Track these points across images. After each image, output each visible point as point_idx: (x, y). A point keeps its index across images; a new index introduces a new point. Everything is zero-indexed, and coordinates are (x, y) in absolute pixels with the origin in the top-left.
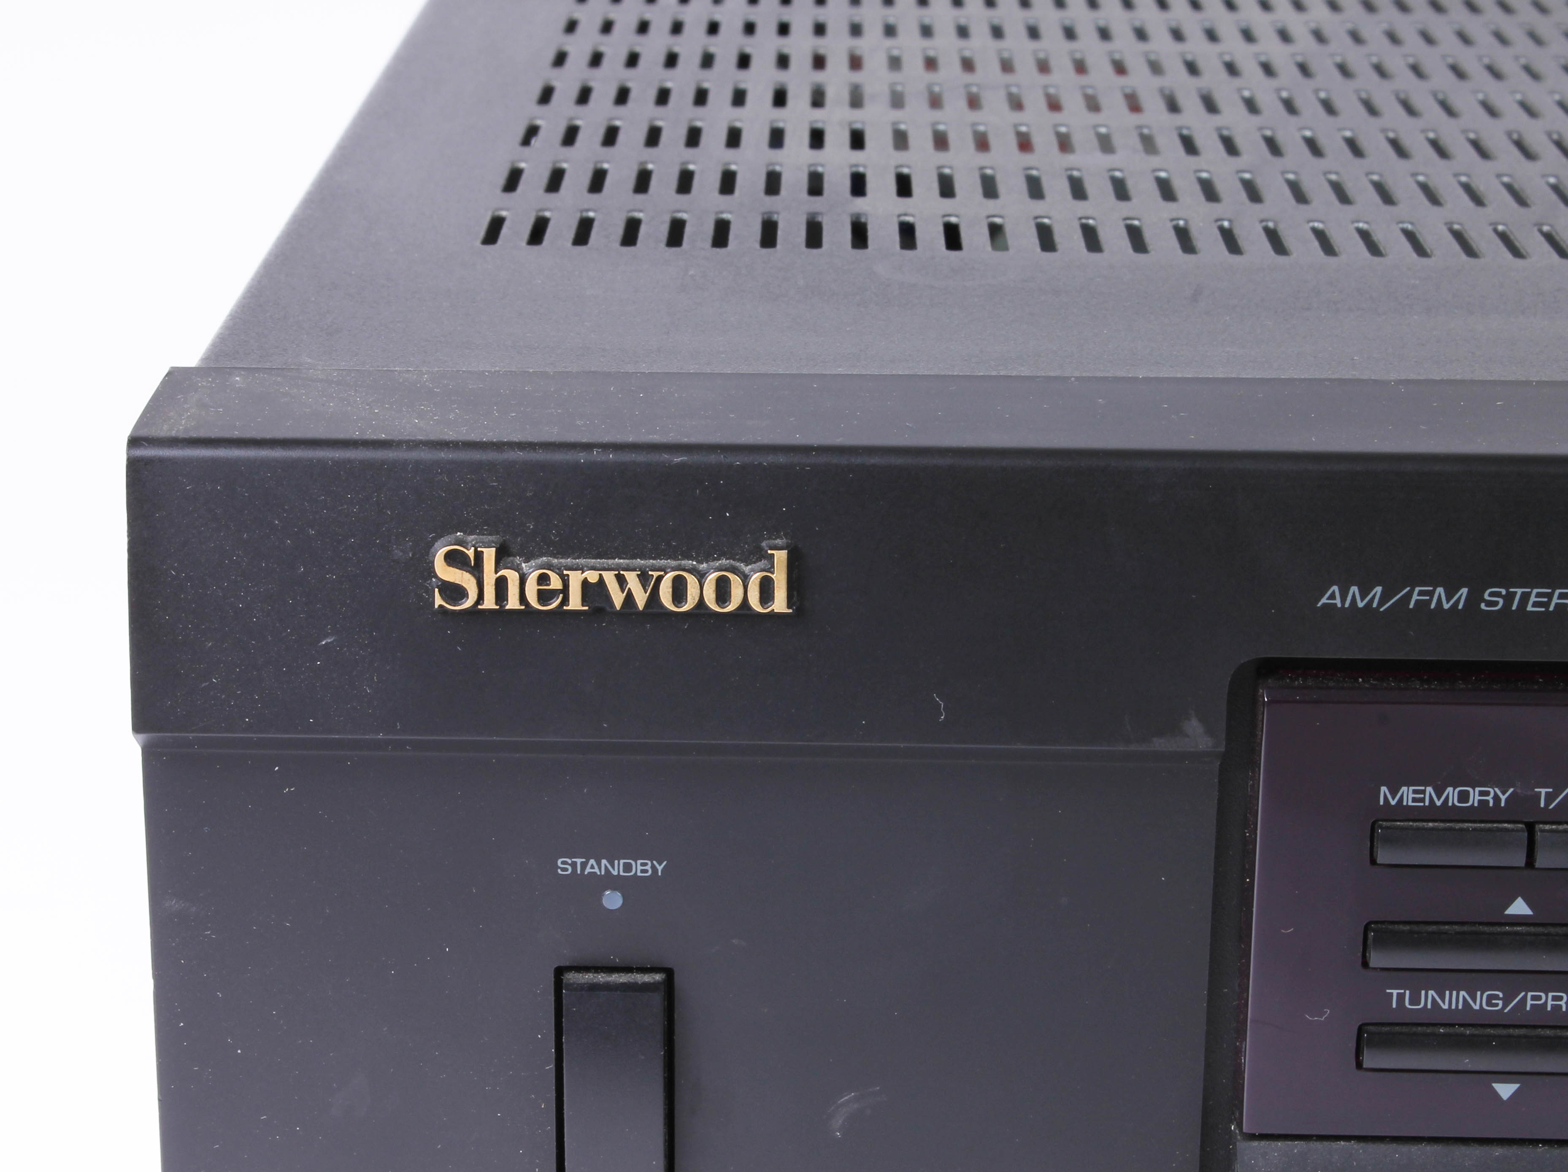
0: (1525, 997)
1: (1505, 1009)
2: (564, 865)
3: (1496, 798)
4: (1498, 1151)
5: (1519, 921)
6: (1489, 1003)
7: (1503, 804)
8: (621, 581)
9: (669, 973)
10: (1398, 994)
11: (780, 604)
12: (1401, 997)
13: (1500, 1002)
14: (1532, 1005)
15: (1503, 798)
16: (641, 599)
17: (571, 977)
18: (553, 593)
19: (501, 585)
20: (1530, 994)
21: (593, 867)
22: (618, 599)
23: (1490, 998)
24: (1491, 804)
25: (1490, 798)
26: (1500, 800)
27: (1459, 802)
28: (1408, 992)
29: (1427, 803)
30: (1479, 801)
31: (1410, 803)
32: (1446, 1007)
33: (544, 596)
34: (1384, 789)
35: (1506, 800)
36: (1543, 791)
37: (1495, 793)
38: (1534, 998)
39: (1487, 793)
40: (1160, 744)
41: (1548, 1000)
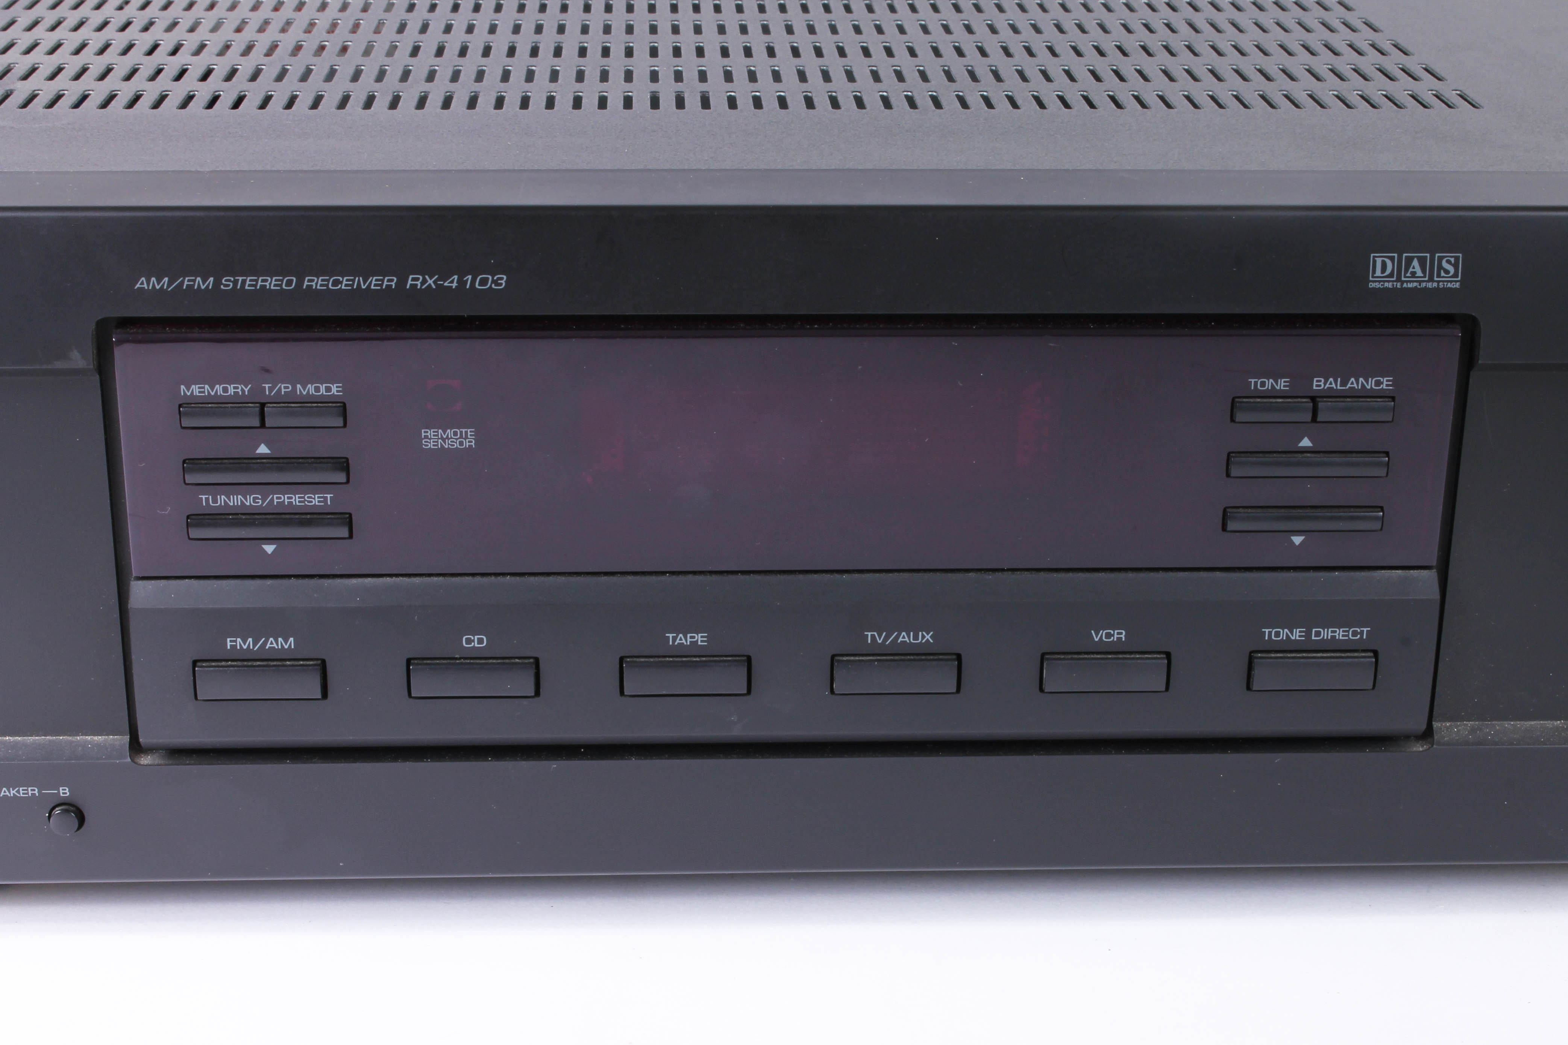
0: (273, 497)
1: (263, 504)
3: (243, 390)
4: (269, 582)
5: (263, 457)
6: (254, 502)
7: (246, 393)
10: (205, 498)
12: (207, 499)
13: (260, 501)
14: (277, 502)
15: (246, 390)
20: (275, 496)
23: (255, 499)
24: (240, 394)
25: (239, 390)
26: (245, 391)
27: (223, 393)
28: (210, 497)
29: (206, 394)
30: (234, 392)
31: (198, 394)
32: (232, 504)
34: (183, 387)
35: (248, 391)
36: (267, 386)
37: (242, 388)
38: (277, 498)
39: (237, 388)
40: (59, 365)
41: (285, 499)
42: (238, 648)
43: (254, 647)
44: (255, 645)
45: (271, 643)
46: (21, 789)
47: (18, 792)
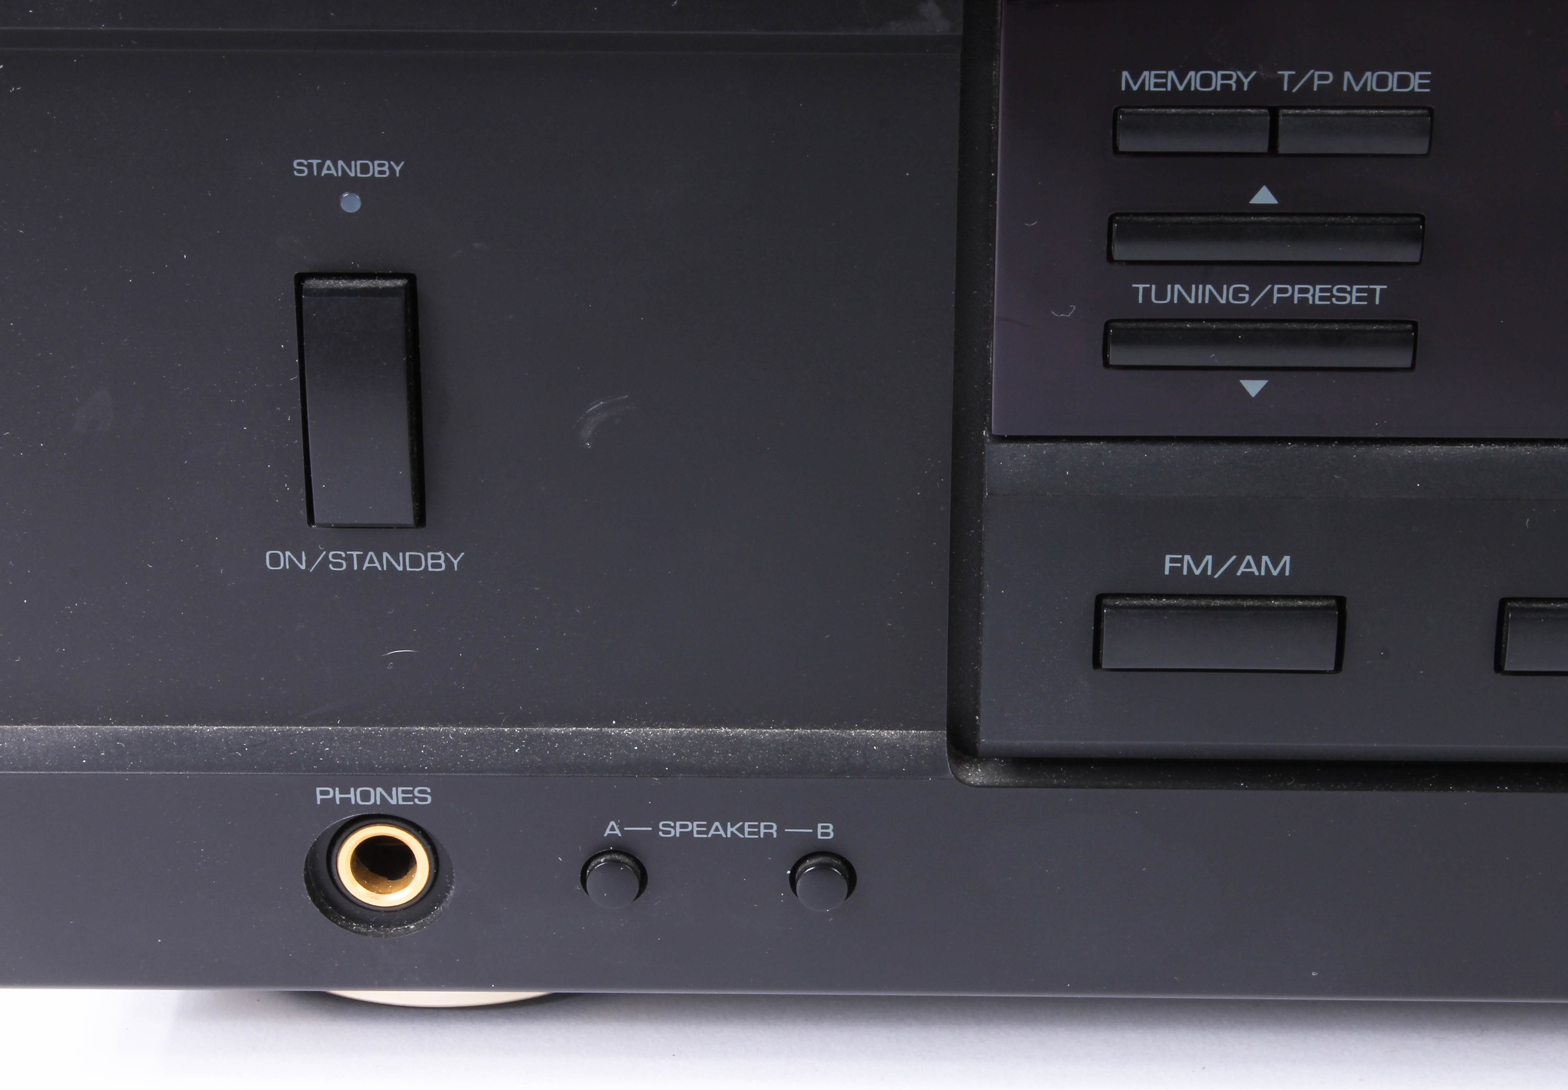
0: (1272, 290)
1: (1252, 302)
2: (300, 167)
3: (1239, 82)
4: (1247, 450)
5: (1264, 210)
6: (1235, 297)
7: (1246, 88)
9: (412, 279)
10: (1144, 288)
12: (1147, 292)
13: (1247, 296)
14: (1278, 298)
15: (1246, 82)
17: (313, 284)
20: (1276, 287)
21: (329, 169)
23: (1237, 291)
24: (1234, 89)
25: (1232, 82)
26: (1243, 83)
27: (1202, 86)
28: (1154, 287)
29: (1169, 89)
30: (1222, 85)
31: (1152, 89)
32: (1192, 301)
34: (1125, 74)
35: (1249, 83)
36: (1286, 74)
37: (1238, 77)
38: (1280, 291)
39: (1229, 77)
40: (897, 28)
41: (1295, 292)
42: (1185, 572)
43: (1215, 571)
44: (1216, 567)
45: (1248, 566)
46: (747, 824)
47: (741, 830)
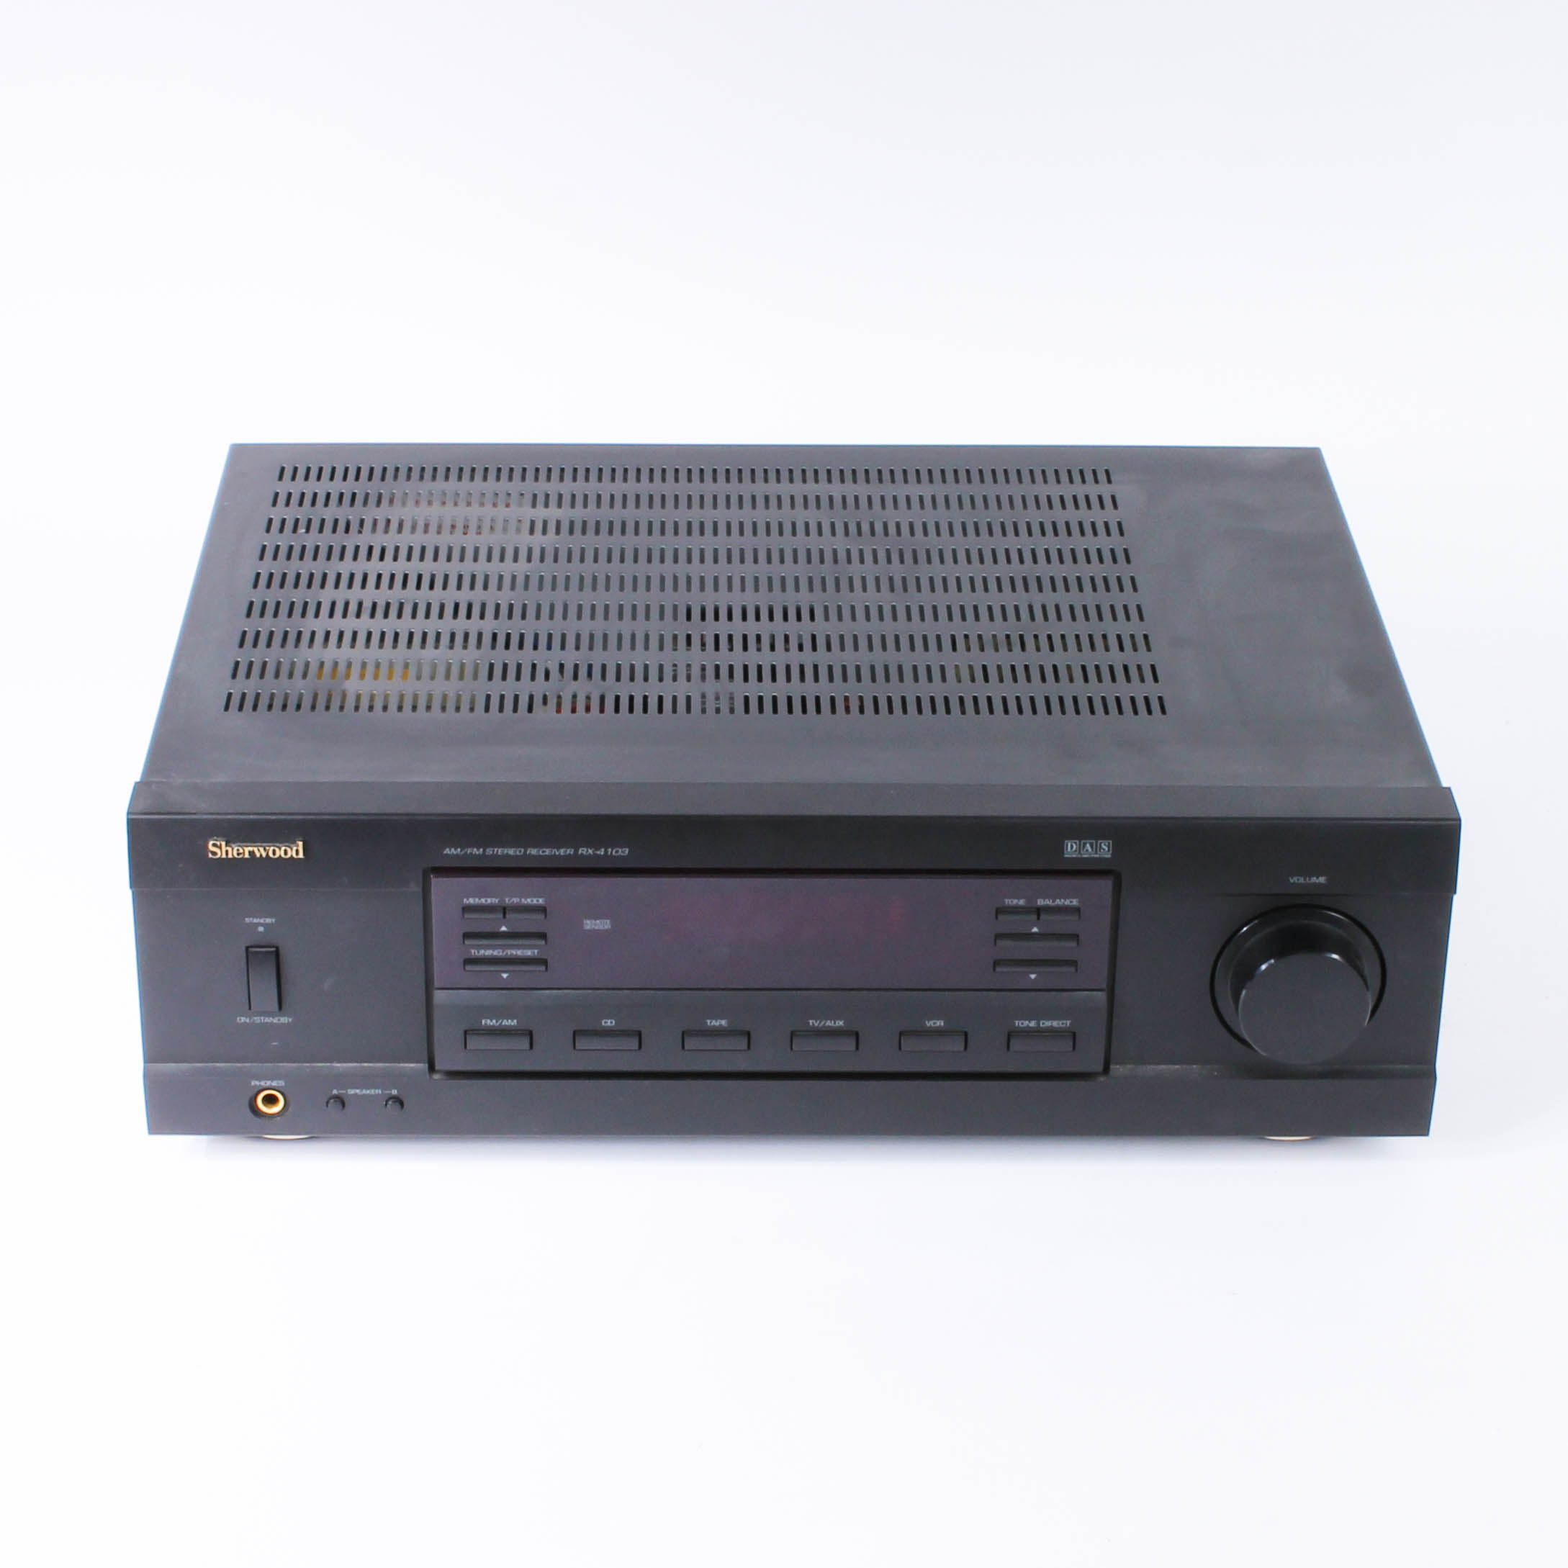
1: (503, 954)
2: (247, 920)
4: (504, 992)
5: (504, 932)
6: (498, 953)
8: (259, 850)
9: (277, 948)
10: (474, 951)
11: (301, 855)
13: (501, 953)
14: (509, 953)
15: (497, 901)
16: (264, 855)
17: (251, 949)
18: (241, 854)
19: (227, 852)
20: (509, 951)
21: (255, 921)
22: (258, 855)
23: (498, 951)
24: (494, 902)
27: (485, 902)
28: (476, 951)
29: (477, 903)
30: (491, 902)
31: (472, 902)
32: (487, 954)
33: (238, 854)
34: (465, 899)
36: (507, 899)
37: (495, 900)
39: (492, 900)
40: (405, 889)
41: (514, 952)
42: (488, 1024)
44: (497, 1023)
45: (505, 1022)
46: (373, 1090)
47: (371, 1092)
